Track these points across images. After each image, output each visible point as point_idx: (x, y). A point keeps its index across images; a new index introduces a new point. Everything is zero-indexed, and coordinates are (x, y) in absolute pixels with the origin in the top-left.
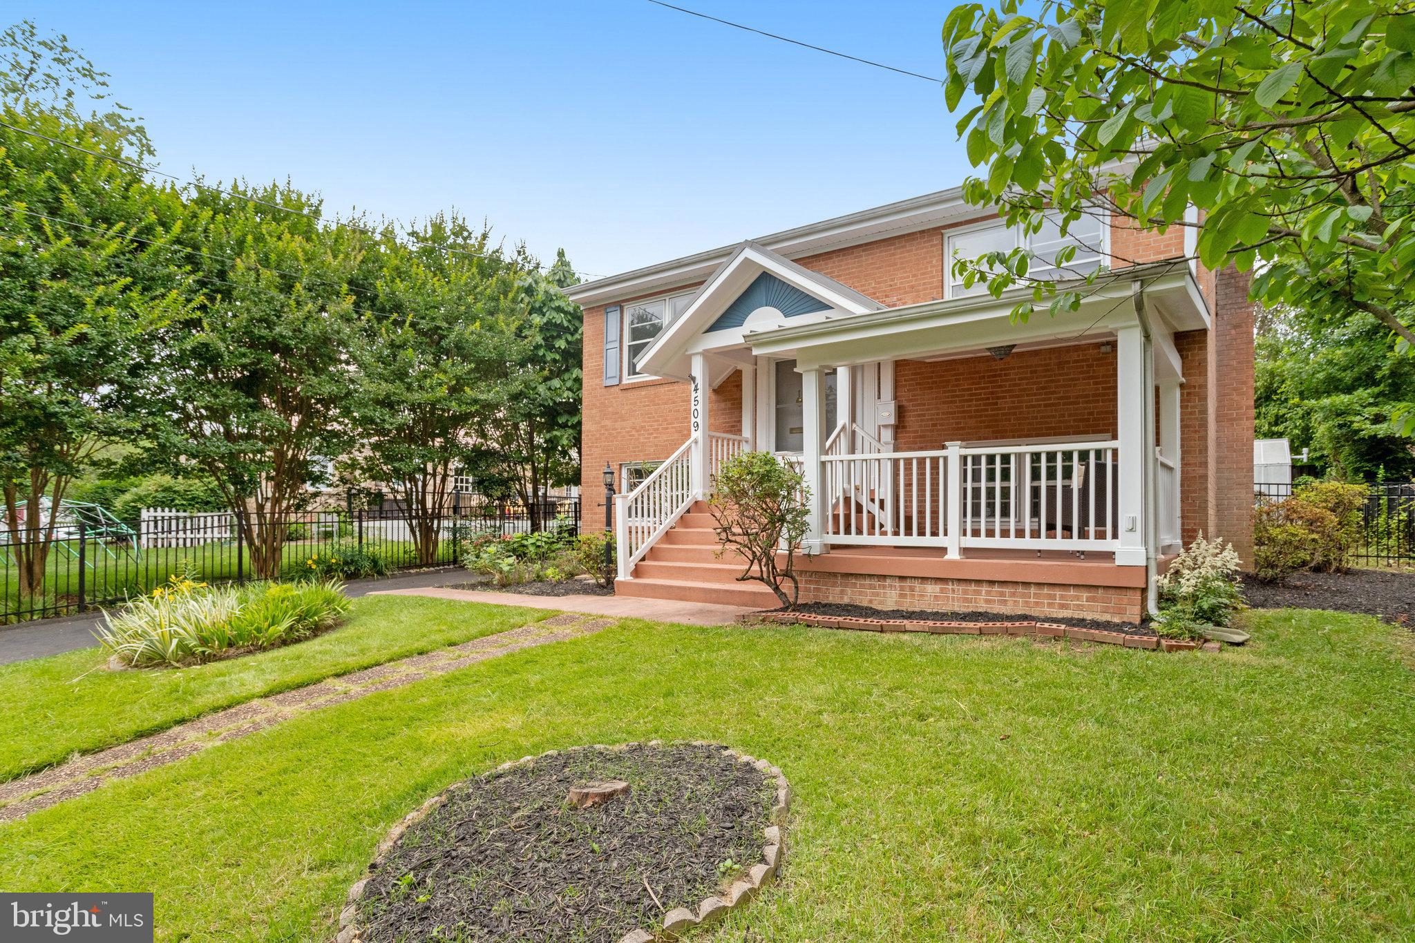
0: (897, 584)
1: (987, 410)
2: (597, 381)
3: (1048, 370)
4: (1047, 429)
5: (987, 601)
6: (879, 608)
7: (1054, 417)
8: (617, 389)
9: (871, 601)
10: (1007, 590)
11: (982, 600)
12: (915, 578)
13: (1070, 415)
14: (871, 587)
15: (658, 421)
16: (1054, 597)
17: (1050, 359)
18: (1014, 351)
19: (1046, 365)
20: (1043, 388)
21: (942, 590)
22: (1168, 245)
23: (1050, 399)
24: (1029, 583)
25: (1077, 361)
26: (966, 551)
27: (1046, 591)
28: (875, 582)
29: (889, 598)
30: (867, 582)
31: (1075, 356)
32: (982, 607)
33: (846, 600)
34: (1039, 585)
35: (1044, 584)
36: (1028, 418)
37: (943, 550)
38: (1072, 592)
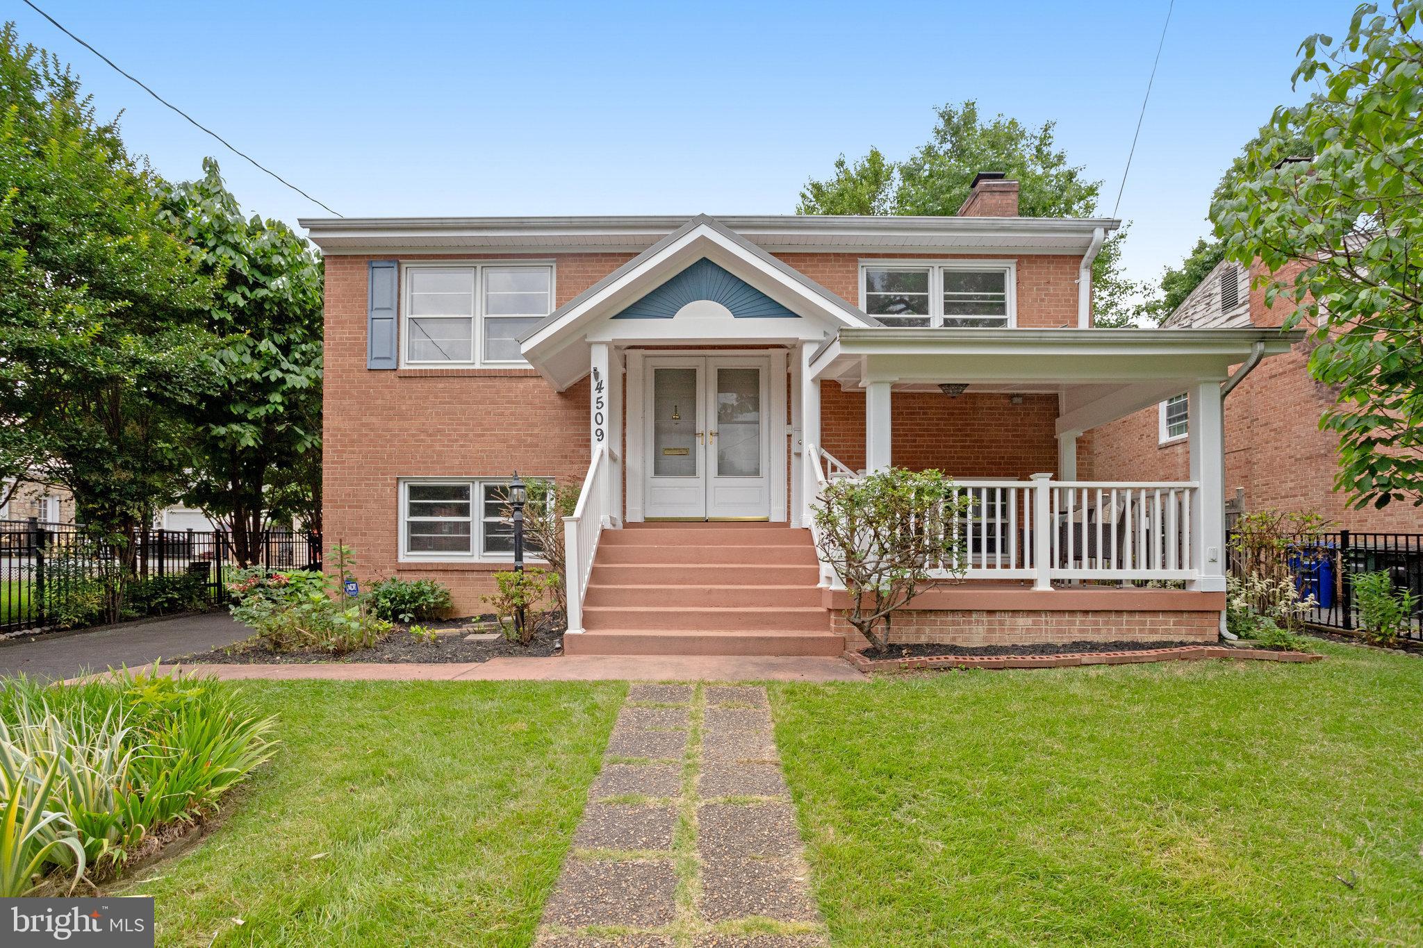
0: (985, 618)
1: (905, 447)
2: (354, 360)
3: (964, 414)
4: (963, 469)
5: (1081, 631)
6: (964, 645)
7: (969, 458)
8: (393, 373)
9: (954, 639)
10: (1100, 619)
11: (1077, 630)
12: (1005, 611)
13: (984, 458)
14: (954, 623)
15: (466, 425)
16: (1144, 623)
17: (966, 403)
18: (966, 391)
19: (961, 408)
20: (960, 430)
21: (1034, 623)
22: (1064, 317)
23: (966, 441)
24: (1122, 611)
25: (990, 409)
26: (1054, 582)
27: (1137, 617)
28: (959, 618)
29: (976, 634)
30: (950, 618)
31: (988, 403)
32: (1078, 637)
33: (923, 640)
34: (1131, 612)
35: (1135, 611)
36: (944, 458)
37: (1030, 583)
38: (1161, 617)
